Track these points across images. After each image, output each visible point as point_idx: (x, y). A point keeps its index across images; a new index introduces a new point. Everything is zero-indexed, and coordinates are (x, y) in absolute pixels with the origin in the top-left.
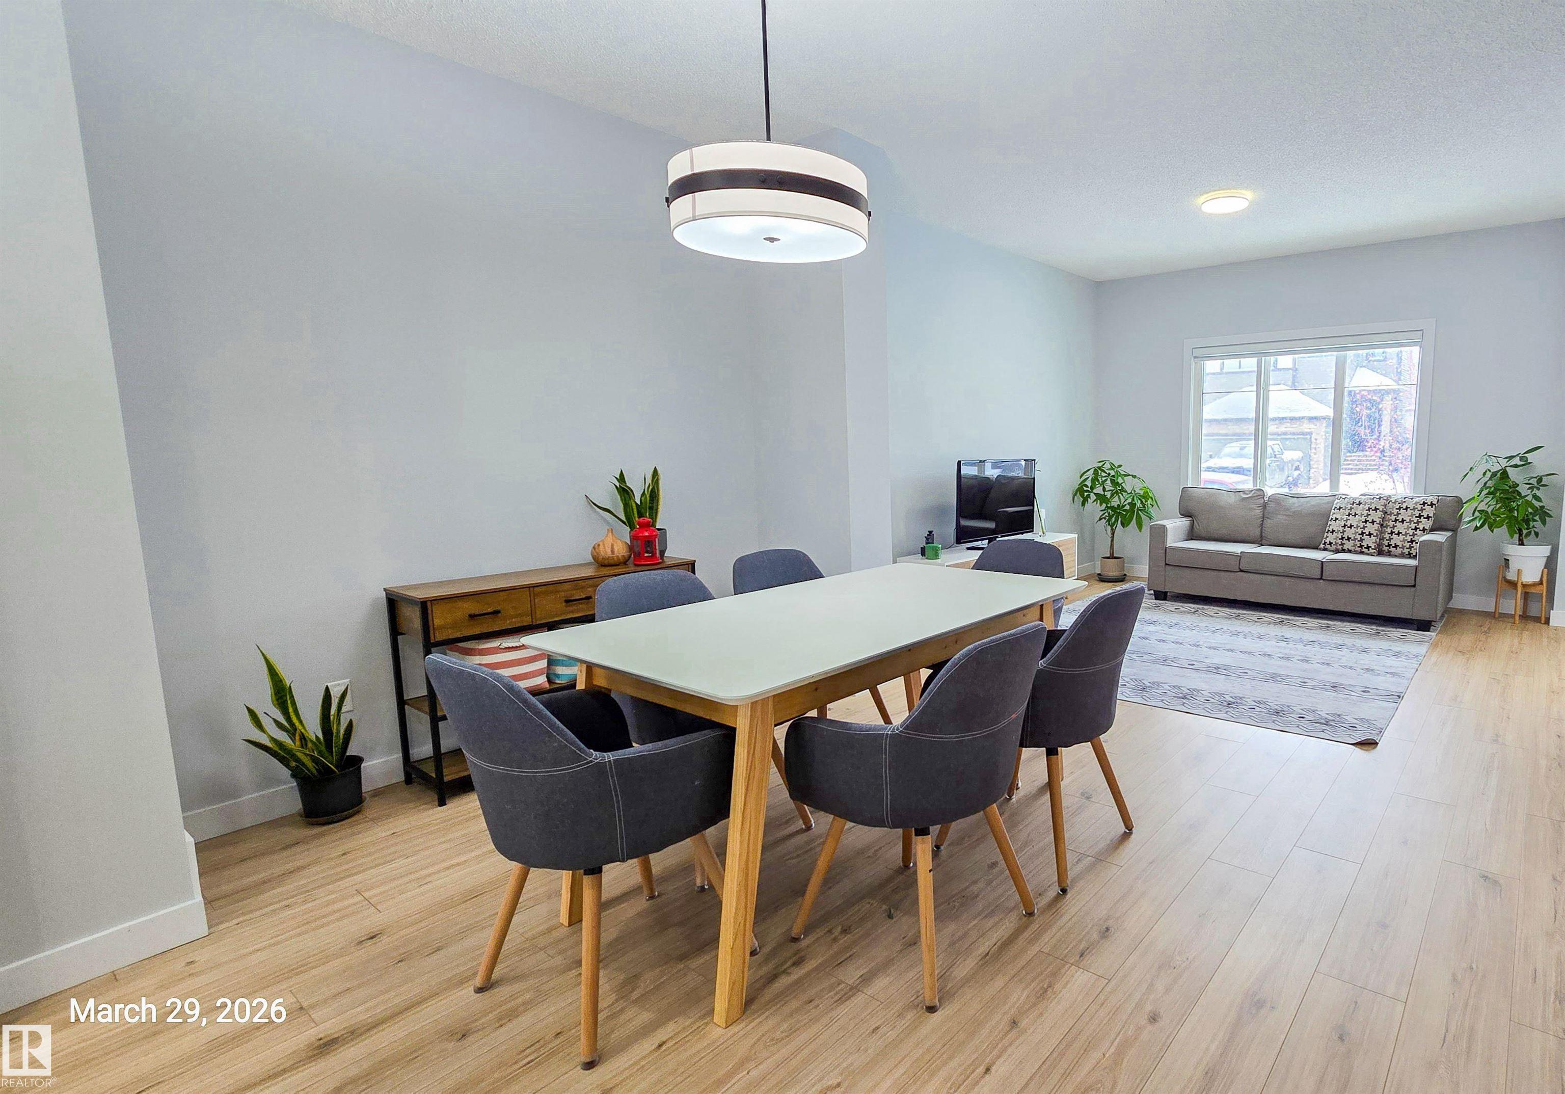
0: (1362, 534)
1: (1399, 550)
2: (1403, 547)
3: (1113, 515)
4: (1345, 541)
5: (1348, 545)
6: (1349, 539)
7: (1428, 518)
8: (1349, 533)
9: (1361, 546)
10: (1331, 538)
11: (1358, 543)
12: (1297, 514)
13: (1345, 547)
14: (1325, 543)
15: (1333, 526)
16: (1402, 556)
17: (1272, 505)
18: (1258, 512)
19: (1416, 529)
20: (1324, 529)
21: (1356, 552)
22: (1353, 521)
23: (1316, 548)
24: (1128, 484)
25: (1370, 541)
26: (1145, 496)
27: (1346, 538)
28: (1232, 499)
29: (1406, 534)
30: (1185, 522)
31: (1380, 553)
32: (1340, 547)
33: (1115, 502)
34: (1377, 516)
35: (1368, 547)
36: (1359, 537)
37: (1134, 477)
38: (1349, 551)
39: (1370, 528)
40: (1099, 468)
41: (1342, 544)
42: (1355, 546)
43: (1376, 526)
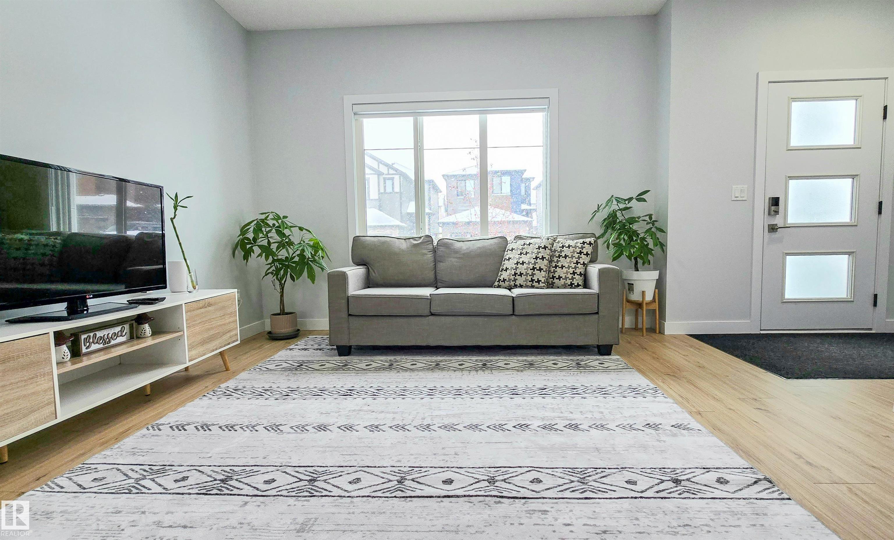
0: (534, 269)
1: (562, 281)
2: (566, 278)
3: (281, 269)
4: (517, 277)
5: (520, 280)
6: (521, 274)
7: (587, 254)
8: (522, 269)
9: (532, 280)
10: (505, 275)
11: (529, 278)
12: (468, 256)
13: (518, 283)
14: (499, 280)
15: (507, 264)
16: (565, 286)
17: (442, 249)
18: (430, 256)
19: (577, 263)
20: (498, 268)
21: (527, 287)
22: (524, 258)
23: (491, 286)
24: (296, 237)
25: (541, 276)
26: (316, 247)
27: (519, 274)
28: (404, 245)
29: (569, 267)
30: (360, 271)
31: (551, 285)
32: (512, 283)
33: (283, 254)
34: (546, 254)
35: (539, 281)
36: (530, 272)
37: (301, 229)
38: (521, 286)
39: (543, 264)
40: (262, 221)
41: (515, 280)
42: (526, 280)
43: (545, 262)
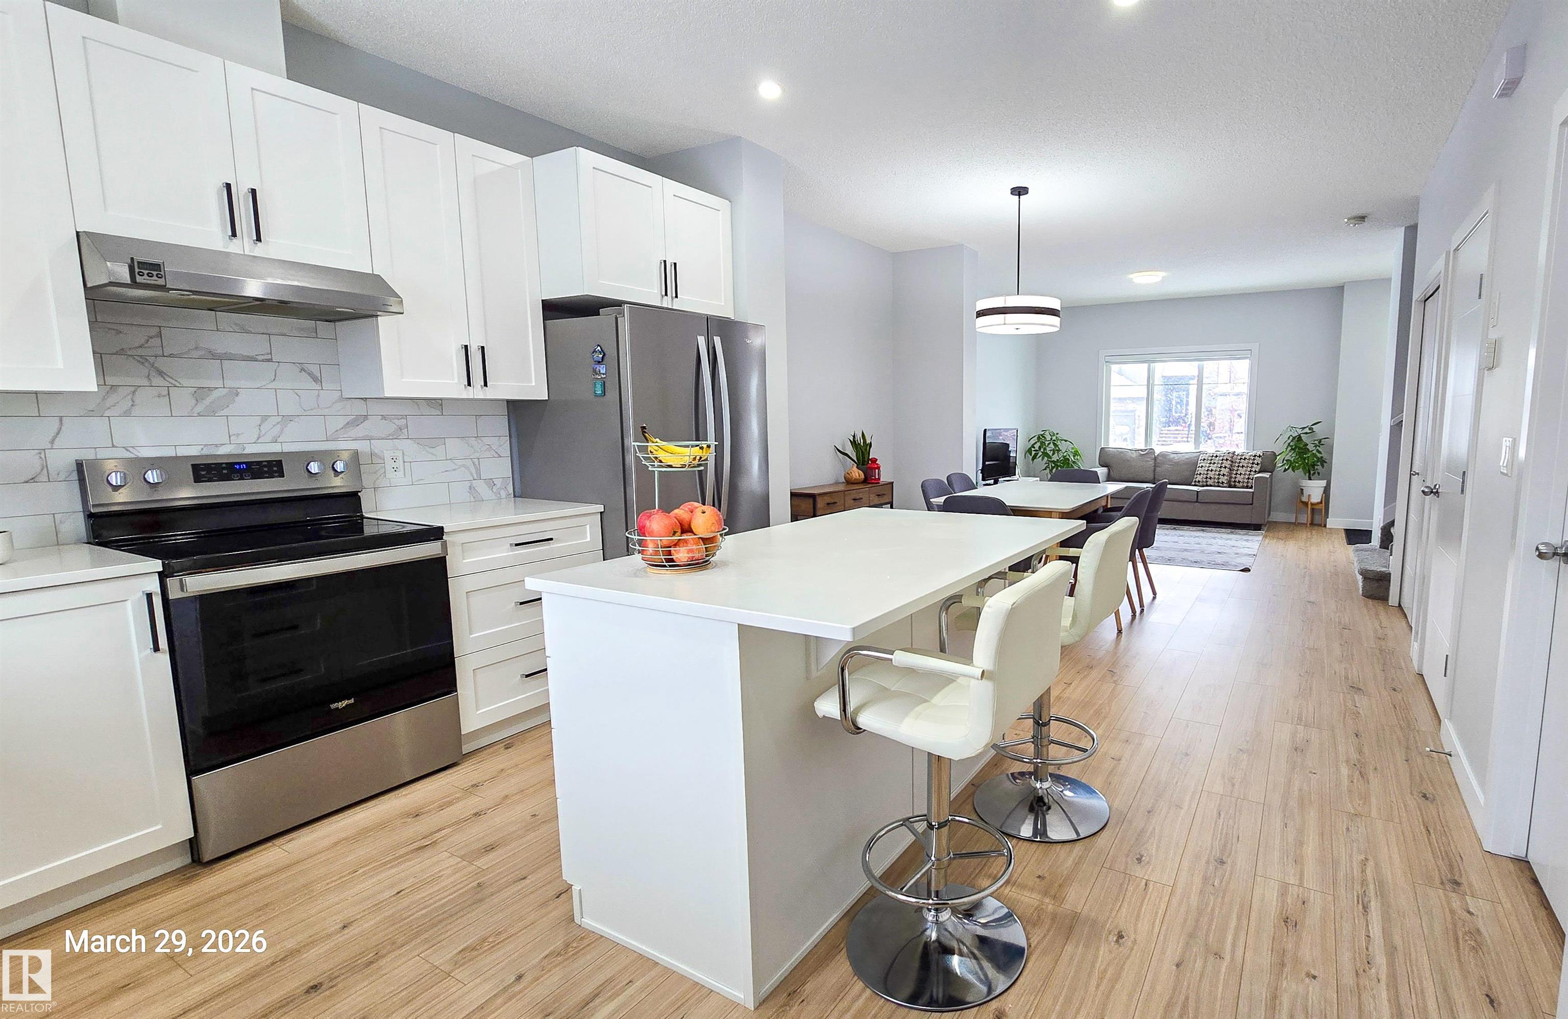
0: (1219, 475)
1: (1241, 484)
2: (1243, 482)
3: (1054, 467)
4: (1208, 480)
5: (1210, 482)
6: (1210, 478)
7: (1258, 464)
8: (1211, 474)
9: (1218, 482)
10: (1199, 478)
11: (1216, 481)
12: (1177, 464)
13: (1208, 483)
14: (1195, 481)
15: (1200, 470)
16: (1243, 487)
17: (1160, 458)
18: (1152, 463)
19: (1251, 471)
20: (1194, 472)
21: (1214, 486)
22: (1213, 467)
23: (1190, 485)
24: (1063, 446)
25: (1224, 479)
26: (1076, 454)
28: (1134, 455)
29: (1245, 474)
30: (1105, 470)
31: (1230, 487)
32: (1205, 484)
33: (1055, 458)
34: (1228, 464)
35: (1223, 483)
36: (1217, 477)
37: (1066, 441)
38: (1211, 486)
39: (1224, 471)
40: (1042, 435)
41: (1207, 482)
42: (1214, 482)
43: (1227, 470)
